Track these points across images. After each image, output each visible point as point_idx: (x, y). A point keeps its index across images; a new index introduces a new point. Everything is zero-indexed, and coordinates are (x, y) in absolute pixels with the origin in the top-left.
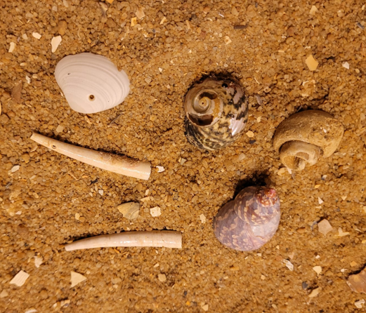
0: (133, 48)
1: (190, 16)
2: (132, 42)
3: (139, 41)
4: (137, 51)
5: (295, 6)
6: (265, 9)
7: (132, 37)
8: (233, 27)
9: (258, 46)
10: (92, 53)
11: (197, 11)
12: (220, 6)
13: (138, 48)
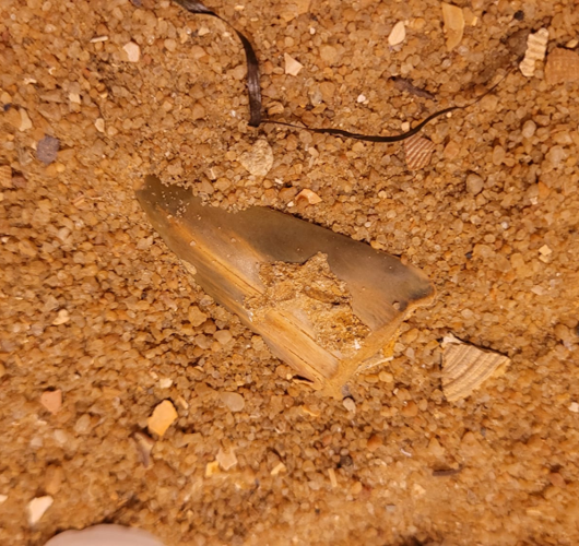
0: (210, 513)
1: (337, 459)
2: (208, 500)
3: (224, 497)
4: (220, 519)
5: (566, 428)
6: (501, 434)
7: (207, 491)
8: (430, 471)
9: (484, 501)
10: (120, 523)
11: (353, 448)
12: (404, 437)
13: (222, 512)
